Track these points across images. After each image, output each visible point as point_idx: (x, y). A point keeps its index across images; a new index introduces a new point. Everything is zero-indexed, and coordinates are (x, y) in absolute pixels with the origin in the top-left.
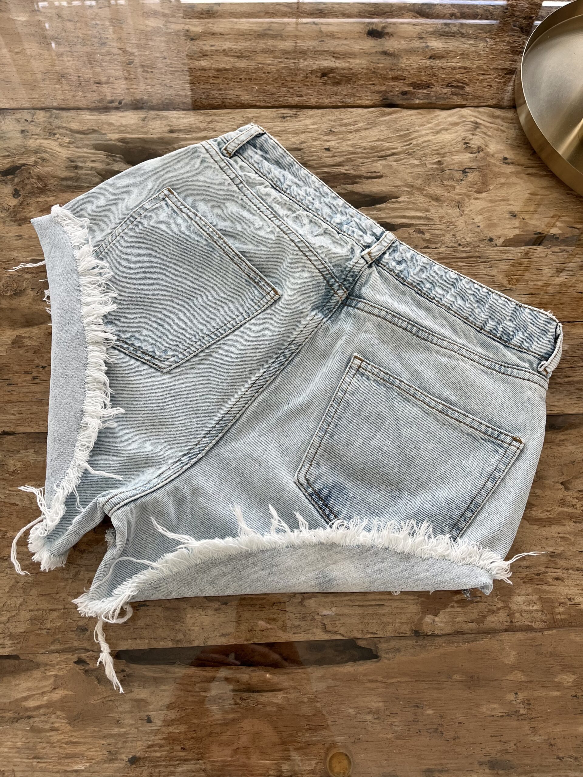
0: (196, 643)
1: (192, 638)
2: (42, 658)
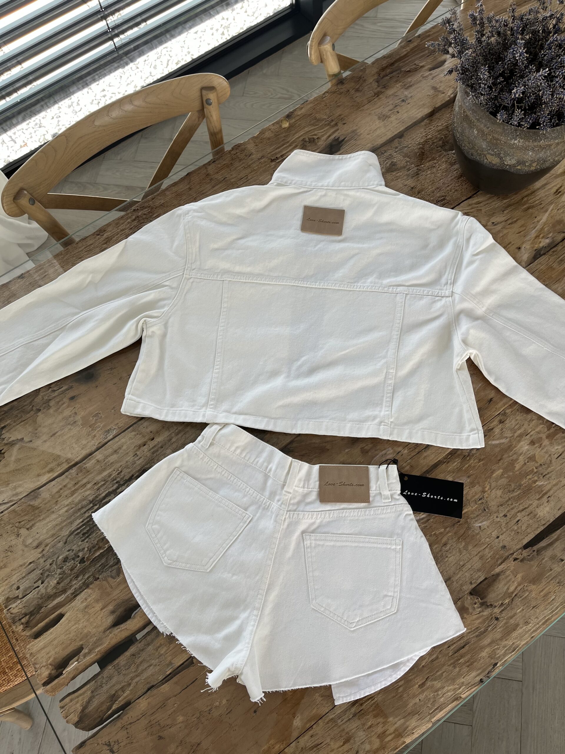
0: (552, 520)
1: (548, 519)
2: (498, 570)
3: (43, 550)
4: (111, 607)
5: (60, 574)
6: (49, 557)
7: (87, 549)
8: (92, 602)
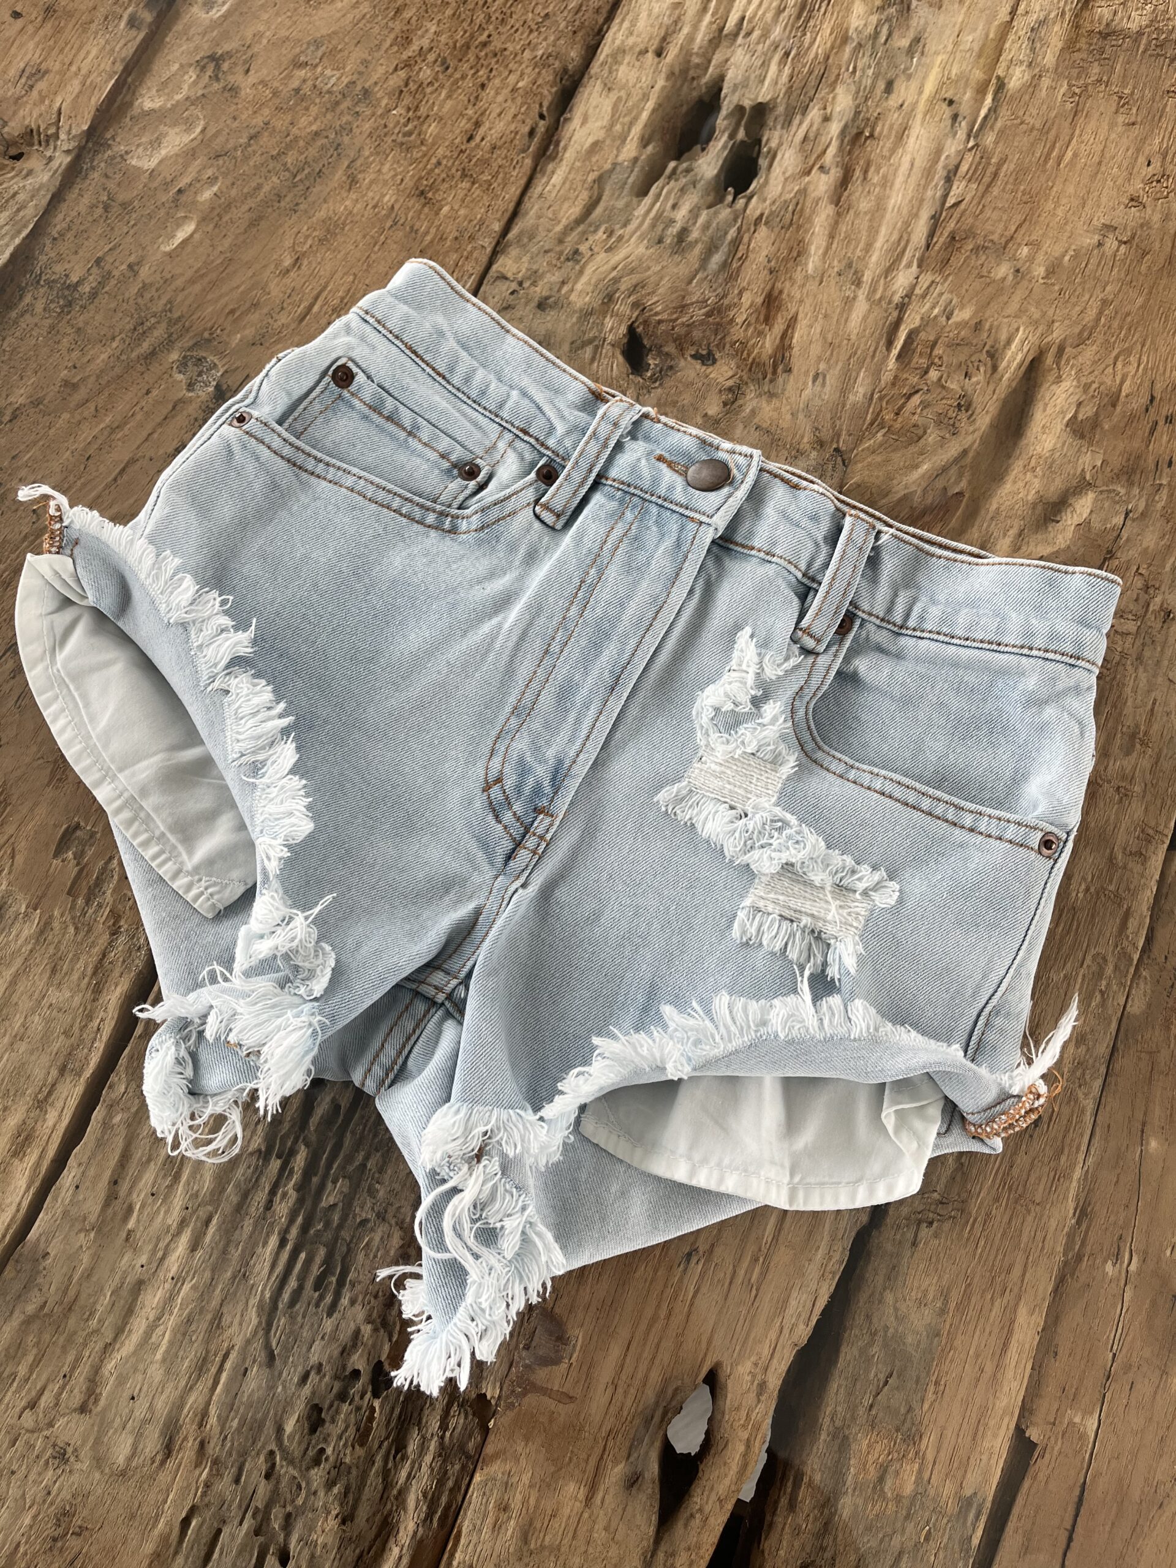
3: (202, 1445)
4: (616, 1472)
5: (330, 1484)
6: (243, 1454)
7: (369, 1327)
8: (532, 1501)
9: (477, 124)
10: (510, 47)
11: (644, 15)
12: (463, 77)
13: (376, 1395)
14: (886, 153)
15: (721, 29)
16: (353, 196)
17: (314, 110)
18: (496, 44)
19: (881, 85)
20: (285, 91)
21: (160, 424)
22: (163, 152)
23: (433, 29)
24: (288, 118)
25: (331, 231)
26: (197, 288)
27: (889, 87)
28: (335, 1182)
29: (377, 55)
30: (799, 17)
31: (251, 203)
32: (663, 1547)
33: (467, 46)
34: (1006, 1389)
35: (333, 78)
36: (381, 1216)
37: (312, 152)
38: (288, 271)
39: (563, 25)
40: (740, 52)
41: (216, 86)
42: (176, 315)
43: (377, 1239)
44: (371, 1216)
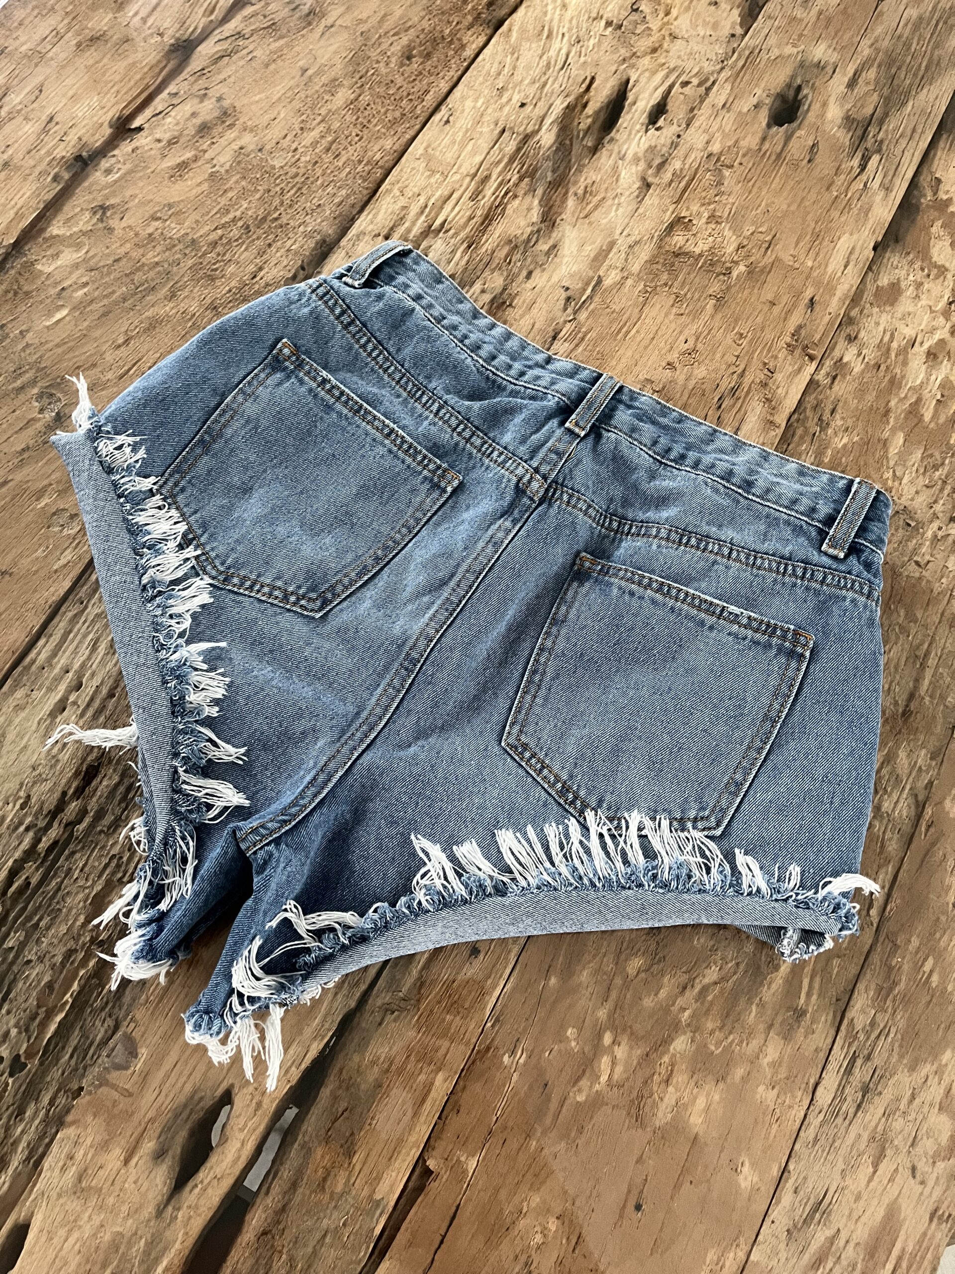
4: (149, 1146)
7: (16, 1030)
8: (90, 1156)
9: (261, 269)
10: (292, 223)
11: (383, 211)
12: (258, 238)
13: (11, 1075)
14: (517, 317)
15: (430, 227)
16: (171, 305)
17: (159, 249)
18: (284, 220)
19: (524, 273)
20: (144, 234)
21: (16, 432)
22: (59, 263)
23: (245, 206)
24: (141, 251)
25: (153, 325)
26: (60, 350)
27: (529, 275)
28: (16, 933)
29: (206, 218)
30: (483, 223)
31: (105, 302)
32: (173, 1203)
33: (264, 219)
34: (418, 1129)
35: (175, 230)
36: (41, 959)
37: (152, 274)
38: (119, 346)
39: (328, 212)
40: (439, 242)
41: (100, 225)
42: (43, 365)
43: (35, 973)
44: (34, 958)
